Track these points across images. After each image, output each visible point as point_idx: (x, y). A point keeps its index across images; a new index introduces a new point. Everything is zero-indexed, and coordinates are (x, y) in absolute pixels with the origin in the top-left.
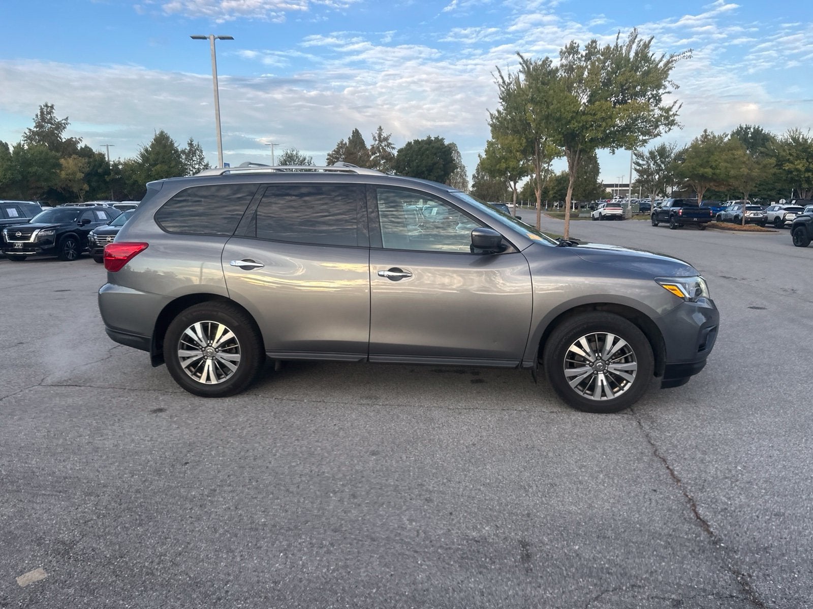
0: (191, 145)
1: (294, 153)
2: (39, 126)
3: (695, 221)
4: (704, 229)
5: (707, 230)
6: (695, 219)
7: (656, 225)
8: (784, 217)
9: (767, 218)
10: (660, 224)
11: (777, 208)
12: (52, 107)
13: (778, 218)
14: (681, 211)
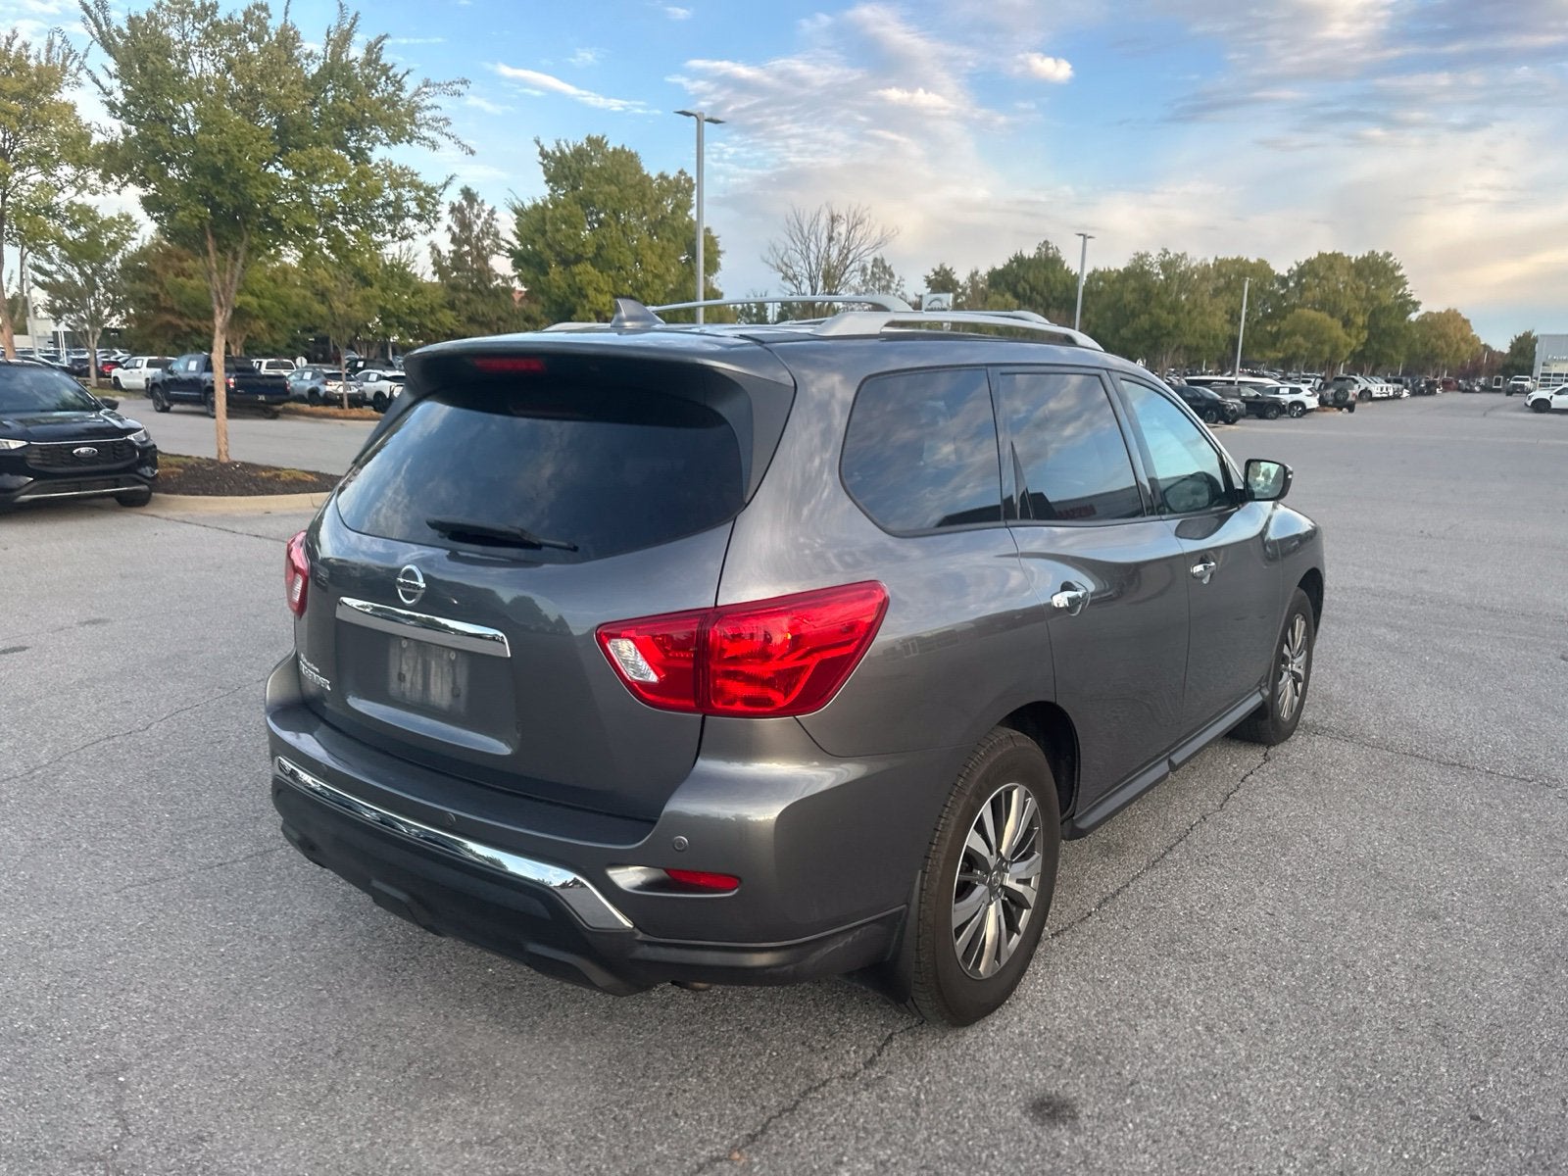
3: (262, 402)
4: (275, 416)
5: (282, 418)
6: (262, 398)
7: (166, 410)
8: (391, 392)
9: (364, 394)
10: (176, 407)
11: (373, 377)
13: (379, 394)
14: (232, 380)
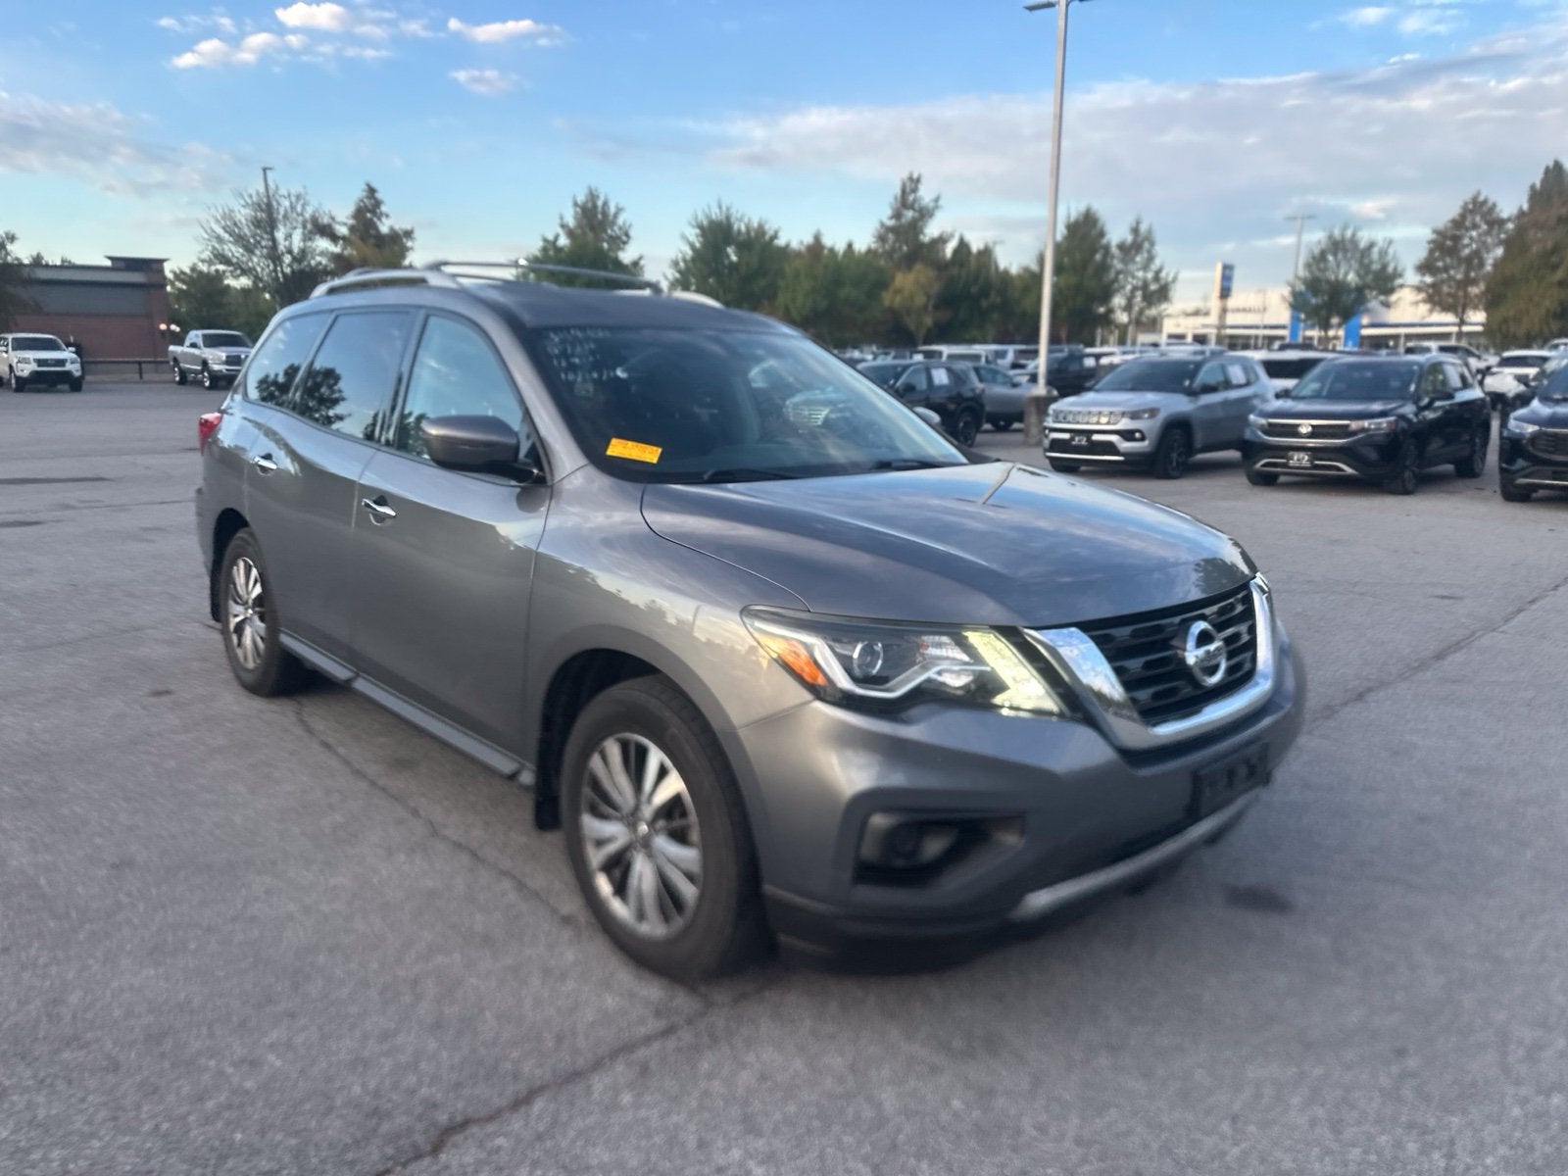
0: (1135, 231)
1: (1349, 233)
2: (897, 215)
12: (918, 180)
